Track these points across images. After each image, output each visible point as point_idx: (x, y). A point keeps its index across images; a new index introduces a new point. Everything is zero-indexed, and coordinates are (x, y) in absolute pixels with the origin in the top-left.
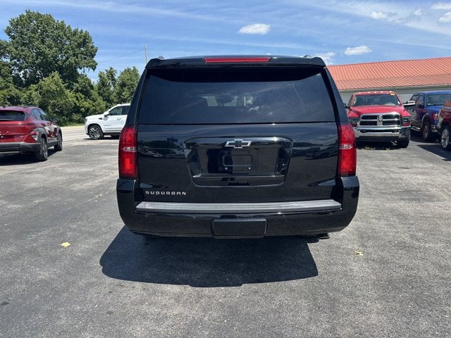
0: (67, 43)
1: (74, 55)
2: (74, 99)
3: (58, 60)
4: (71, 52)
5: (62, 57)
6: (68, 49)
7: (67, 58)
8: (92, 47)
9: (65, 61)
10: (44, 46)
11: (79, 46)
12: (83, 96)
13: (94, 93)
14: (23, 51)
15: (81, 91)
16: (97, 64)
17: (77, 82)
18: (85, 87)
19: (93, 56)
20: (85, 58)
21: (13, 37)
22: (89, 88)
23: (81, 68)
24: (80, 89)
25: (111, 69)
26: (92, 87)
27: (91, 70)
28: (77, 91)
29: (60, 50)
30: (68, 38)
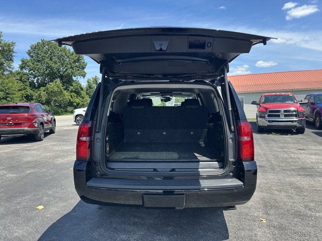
0: (67, 60)
1: (71, 67)
2: (70, 97)
3: (60, 71)
4: (69, 66)
5: (63, 69)
6: (67, 64)
7: (66, 70)
8: (84, 63)
9: (65, 72)
10: (52, 62)
11: (75, 62)
12: (75, 95)
13: (83, 93)
14: (37, 65)
15: (75, 92)
16: (86, 74)
17: (72, 85)
18: (77, 89)
19: (84, 68)
20: (78, 70)
21: (32, 57)
22: (80, 89)
23: (75, 76)
24: (74, 90)
25: (96, 77)
26: (82, 89)
27: (82, 77)
28: (72, 91)
29: (62, 64)
30: (68, 57)
